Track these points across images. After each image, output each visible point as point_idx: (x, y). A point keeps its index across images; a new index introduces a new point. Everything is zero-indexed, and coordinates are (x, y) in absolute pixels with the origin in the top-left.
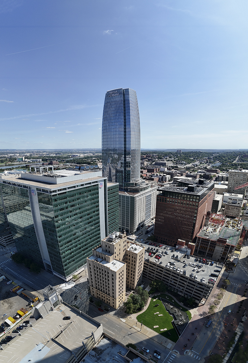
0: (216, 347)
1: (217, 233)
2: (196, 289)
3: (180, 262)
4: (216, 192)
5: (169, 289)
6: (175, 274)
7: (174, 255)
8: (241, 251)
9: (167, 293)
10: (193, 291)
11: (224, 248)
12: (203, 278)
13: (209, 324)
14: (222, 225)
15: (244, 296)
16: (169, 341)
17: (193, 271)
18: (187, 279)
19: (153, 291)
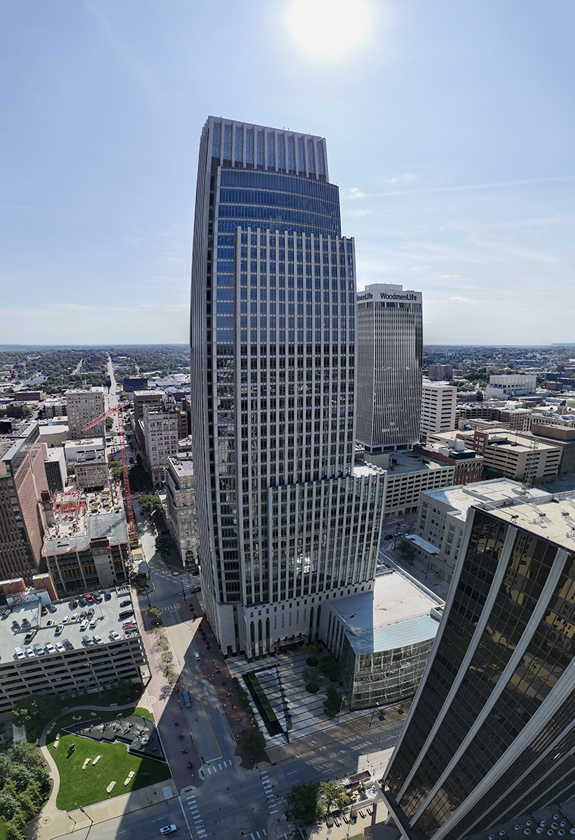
0: (232, 723)
1: (82, 532)
2: (115, 661)
3: (41, 629)
4: (46, 444)
5: (63, 698)
6: (49, 661)
7: (14, 622)
8: (141, 546)
9: (66, 710)
10: (112, 668)
11: (111, 555)
12: (110, 632)
13: (187, 700)
14: (85, 512)
15: (195, 618)
16: (157, 785)
17: (83, 630)
18: (83, 653)
19: (35, 730)
